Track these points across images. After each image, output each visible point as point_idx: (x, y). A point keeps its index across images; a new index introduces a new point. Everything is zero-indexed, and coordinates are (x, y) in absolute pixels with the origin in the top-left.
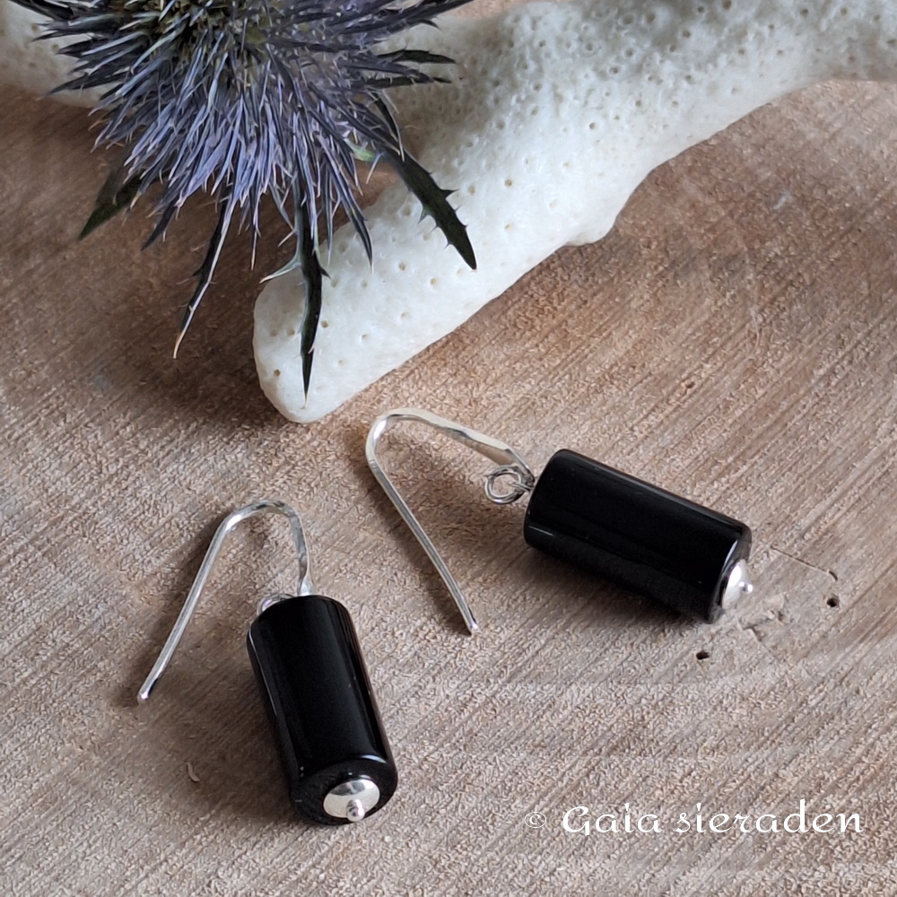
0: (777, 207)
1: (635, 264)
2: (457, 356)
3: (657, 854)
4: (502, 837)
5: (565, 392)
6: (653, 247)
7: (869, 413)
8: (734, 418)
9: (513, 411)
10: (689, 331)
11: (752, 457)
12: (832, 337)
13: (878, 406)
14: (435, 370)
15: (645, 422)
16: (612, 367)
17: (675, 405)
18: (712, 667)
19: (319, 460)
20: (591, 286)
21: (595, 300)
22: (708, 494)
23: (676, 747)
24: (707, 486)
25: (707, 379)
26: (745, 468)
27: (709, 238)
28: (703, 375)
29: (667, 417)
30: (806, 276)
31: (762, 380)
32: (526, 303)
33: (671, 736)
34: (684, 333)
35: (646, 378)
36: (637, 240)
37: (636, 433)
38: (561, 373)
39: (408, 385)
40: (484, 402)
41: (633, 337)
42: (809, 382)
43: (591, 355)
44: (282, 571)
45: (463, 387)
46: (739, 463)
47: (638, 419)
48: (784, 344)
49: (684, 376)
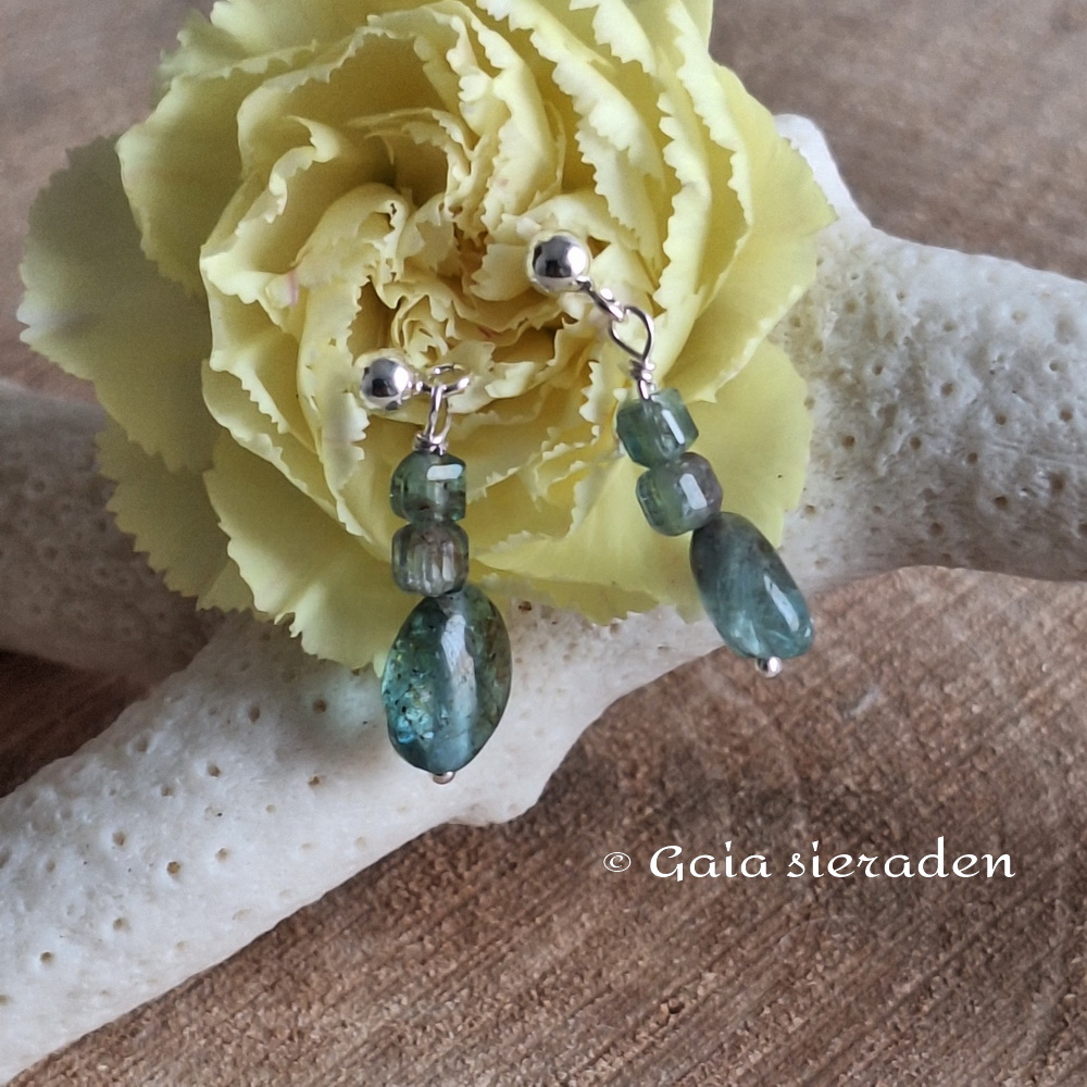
0: (859, 712)
1: (606, 803)
2: (280, 957)
5: (458, 1018)
6: (639, 775)
7: (985, 1060)
8: (747, 1066)
9: (362, 1051)
12: (931, 928)
13: (1000, 1048)
14: (239, 980)
15: (590, 1073)
16: (543, 977)
17: (645, 1042)
20: (526, 840)
21: (530, 863)
25: (707, 998)
27: (736, 761)
28: (701, 992)
29: (630, 1062)
30: (895, 825)
31: (802, 1001)
32: (412, 868)
34: (676, 920)
35: (600, 995)
36: (613, 765)
38: (456, 986)
39: (189, 1004)
40: (315, 1036)
41: (588, 925)
42: (884, 1003)
43: (510, 956)
45: (283, 1008)
47: (579, 1065)
48: (845, 940)
49: (667, 992)
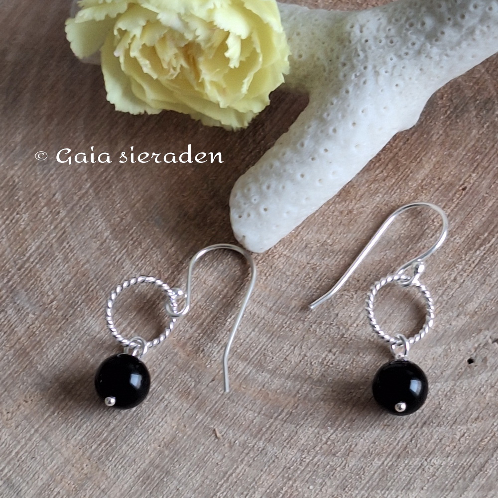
1: (435, 111)
4: (368, 482)
6: (444, 99)
8: (488, 207)
9: (370, 216)
10: (464, 153)
16: (422, 182)
17: (456, 203)
18: (475, 368)
21: (413, 138)
22: (474, 258)
23: (456, 419)
24: (473, 253)
25: (474, 184)
27: (475, 88)
29: (452, 210)
33: (454, 413)
34: (461, 154)
35: (441, 186)
38: (395, 188)
40: (355, 212)
41: (434, 160)
43: (411, 175)
46: (491, 237)
49: (461, 183)
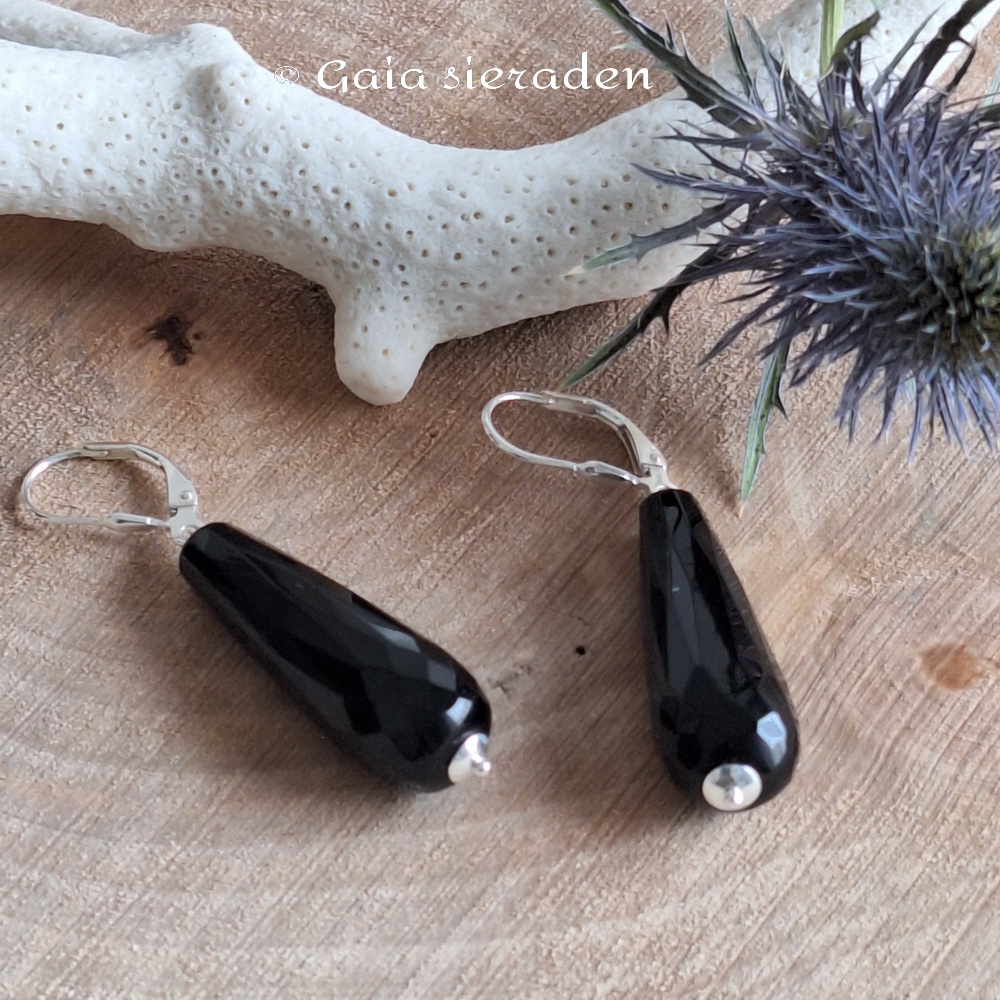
3: (407, 933)
11: (498, 505)
19: (58, 556)
26: (492, 516)
37: (380, 492)
44: (23, 679)
